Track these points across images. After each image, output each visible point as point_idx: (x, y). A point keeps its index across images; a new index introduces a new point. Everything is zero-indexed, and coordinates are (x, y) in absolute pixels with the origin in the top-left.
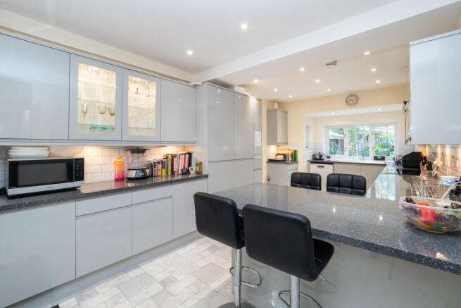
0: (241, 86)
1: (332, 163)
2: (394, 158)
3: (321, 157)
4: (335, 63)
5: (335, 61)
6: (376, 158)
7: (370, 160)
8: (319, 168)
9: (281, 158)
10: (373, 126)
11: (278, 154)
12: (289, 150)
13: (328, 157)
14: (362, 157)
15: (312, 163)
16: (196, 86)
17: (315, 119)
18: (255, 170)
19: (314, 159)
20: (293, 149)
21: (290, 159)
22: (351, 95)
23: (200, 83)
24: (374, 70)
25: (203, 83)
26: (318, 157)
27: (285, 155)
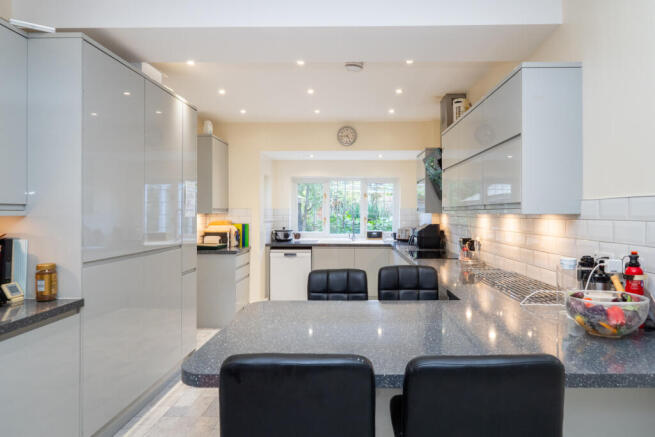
0: (154, 65)
1: (308, 247)
2: (395, 235)
3: (287, 235)
4: (360, 66)
5: (362, 63)
6: (370, 235)
7: (362, 239)
8: (287, 259)
9: (214, 241)
10: (366, 182)
11: (207, 234)
12: (232, 224)
13: (297, 236)
14: (351, 235)
15: (273, 248)
16: (29, 33)
17: (275, 163)
18: (184, 274)
19: (272, 241)
20: (240, 220)
21: (234, 242)
22: (347, 127)
23: (51, 29)
24: (399, 91)
25: (58, 30)
26: (281, 236)
27: (223, 236)
